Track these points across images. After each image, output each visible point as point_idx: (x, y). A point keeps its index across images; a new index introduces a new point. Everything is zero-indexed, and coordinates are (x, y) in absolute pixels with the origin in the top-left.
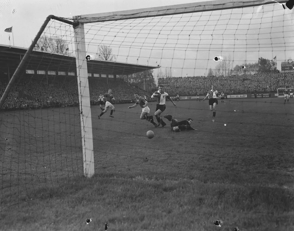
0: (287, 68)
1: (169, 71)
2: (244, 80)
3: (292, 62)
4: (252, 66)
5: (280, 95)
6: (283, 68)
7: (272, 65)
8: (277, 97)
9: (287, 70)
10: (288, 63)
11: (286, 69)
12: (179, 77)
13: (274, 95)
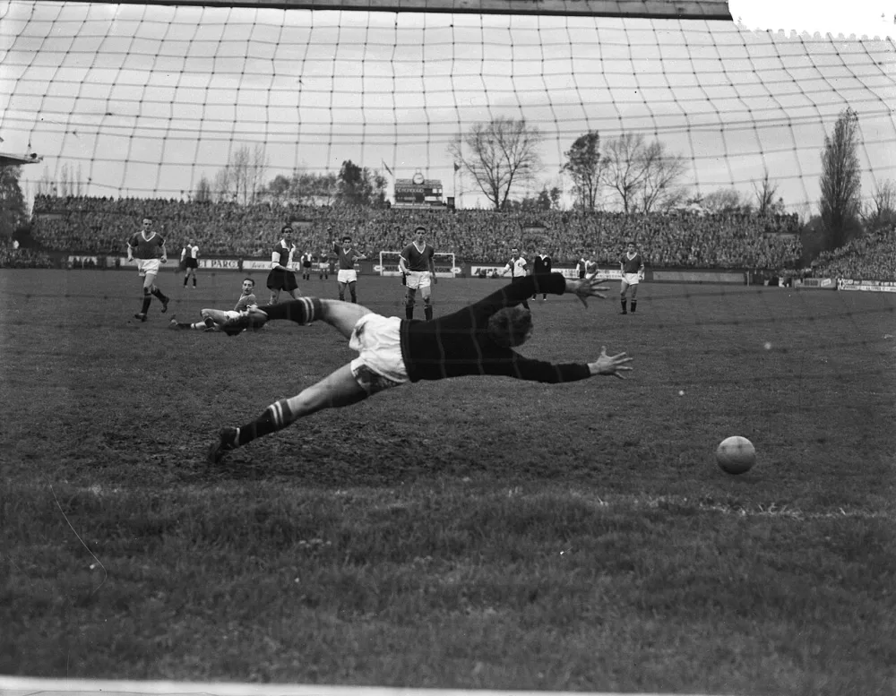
0: (410, 198)
1: (72, 175)
2: (293, 219)
3: (423, 183)
4: (320, 182)
5: (387, 269)
6: (399, 196)
7: (373, 184)
8: (378, 274)
9: (410, 202)
10: (414, 183)
11: (406, 198)
12: (102, 197)
13: (372, 268)
